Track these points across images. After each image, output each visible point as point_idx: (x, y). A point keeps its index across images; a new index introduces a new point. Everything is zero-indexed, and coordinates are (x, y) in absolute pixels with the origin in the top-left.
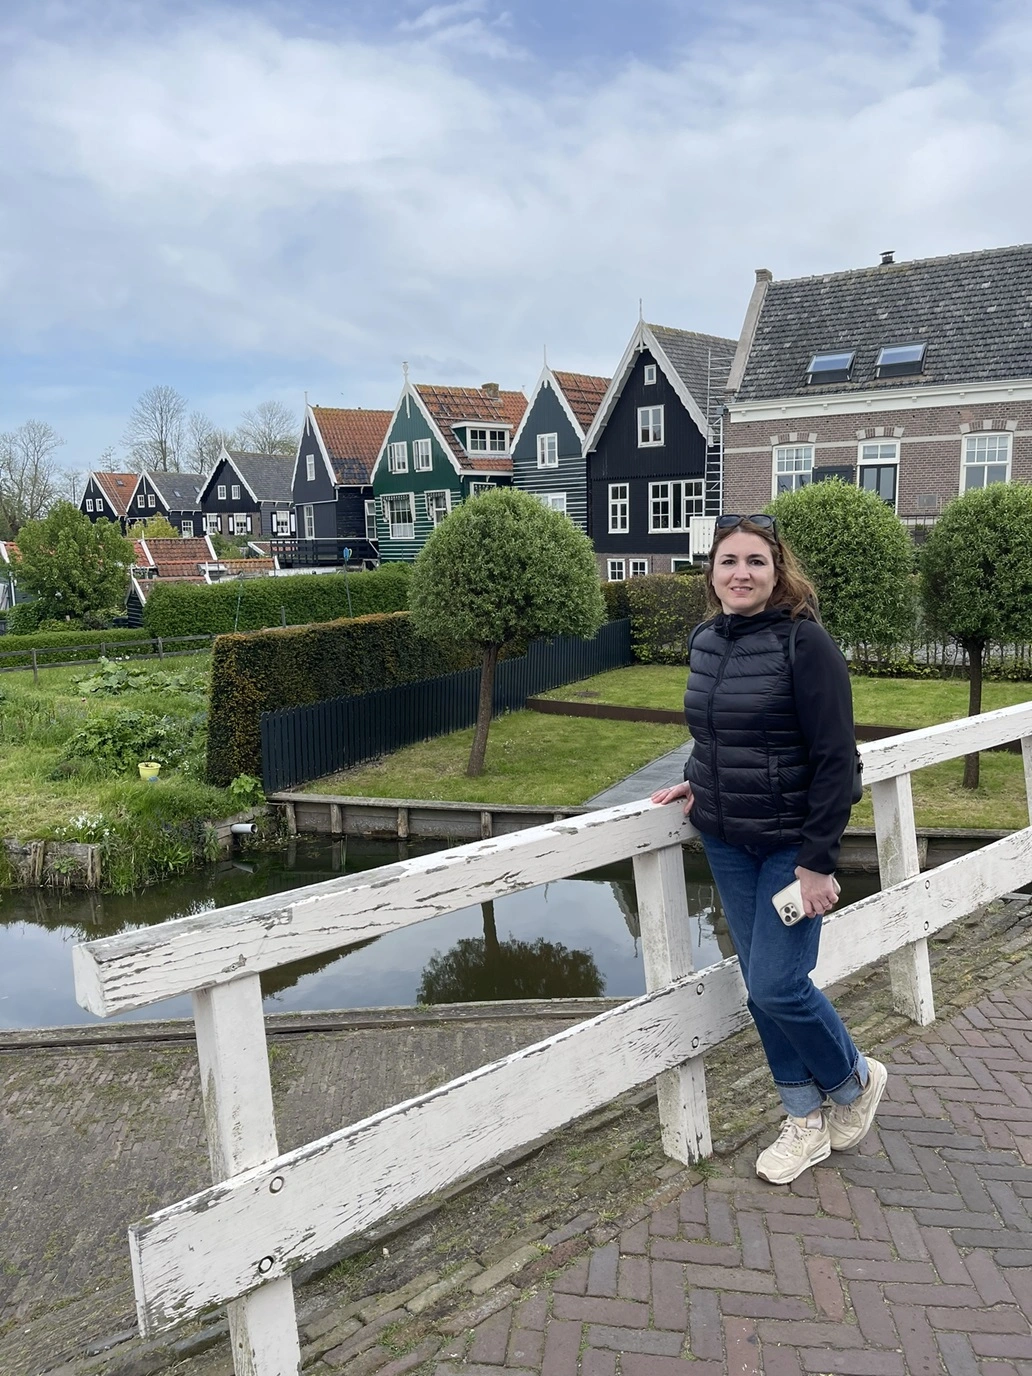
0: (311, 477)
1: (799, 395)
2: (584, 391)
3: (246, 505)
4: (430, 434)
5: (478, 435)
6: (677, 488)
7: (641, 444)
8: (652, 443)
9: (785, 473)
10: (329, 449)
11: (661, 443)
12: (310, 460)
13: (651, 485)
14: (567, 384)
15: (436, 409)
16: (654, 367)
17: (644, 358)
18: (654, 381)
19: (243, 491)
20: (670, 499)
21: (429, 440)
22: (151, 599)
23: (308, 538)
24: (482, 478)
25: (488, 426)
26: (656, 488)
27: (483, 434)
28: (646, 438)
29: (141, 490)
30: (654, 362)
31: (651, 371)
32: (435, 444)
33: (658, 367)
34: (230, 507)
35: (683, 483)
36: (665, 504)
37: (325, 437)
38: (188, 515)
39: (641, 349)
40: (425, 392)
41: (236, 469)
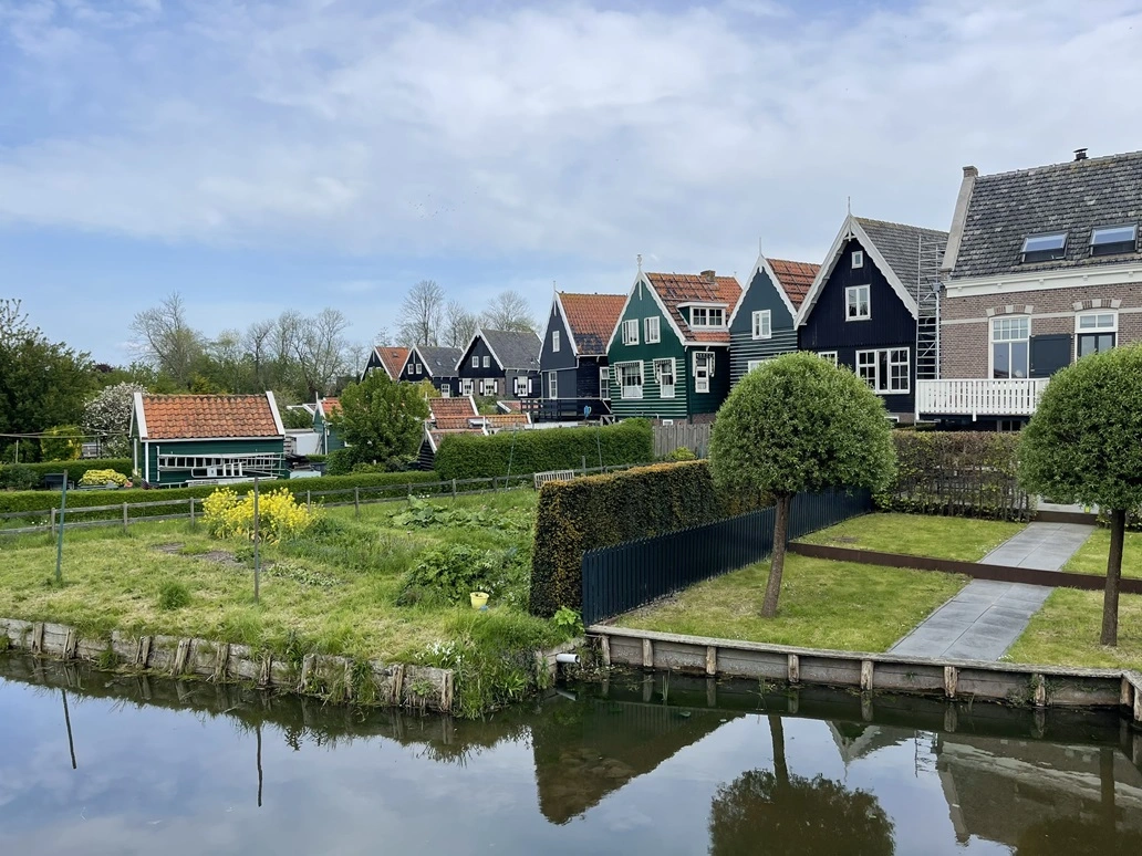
0: (556, 349)
1: (1014, 272)
2: (795, 276)
3: (494, 372)
4: (659, 313)
5: (700, 313)
6: (883, 355)
7: (849, 318)
8: (859, 317)
9: (1001, 341)
10: (571, 326)
11: (868, 317)
12: (556, 335)
13: (858, 353)
14: (778, 269)
15: (663, 292)
16: (861, 253)
17: (852, 245)
18: (861, 265)
19: (493, 361)
20: (876, 364)
21: (658, 318)
22: (441, 447)
23: (551, 398)
24: (703, 348)
25: (708, 305)
26: (862, 356)
27: (703, 312)
28: (853, 312)
29: (410, 361)
30: (862, 248)
31: (858, 257)
32: (663, 321)
33: (865, 254)
34: (481, 374)
35: (889, 351)
36: (872, 370)
37: (569, 317)
38: (446, 380)
39: (850, 238)
40: (654, 279)
41: (487, 343)
